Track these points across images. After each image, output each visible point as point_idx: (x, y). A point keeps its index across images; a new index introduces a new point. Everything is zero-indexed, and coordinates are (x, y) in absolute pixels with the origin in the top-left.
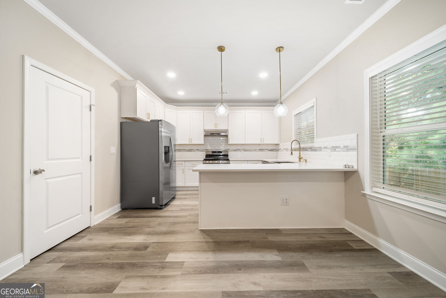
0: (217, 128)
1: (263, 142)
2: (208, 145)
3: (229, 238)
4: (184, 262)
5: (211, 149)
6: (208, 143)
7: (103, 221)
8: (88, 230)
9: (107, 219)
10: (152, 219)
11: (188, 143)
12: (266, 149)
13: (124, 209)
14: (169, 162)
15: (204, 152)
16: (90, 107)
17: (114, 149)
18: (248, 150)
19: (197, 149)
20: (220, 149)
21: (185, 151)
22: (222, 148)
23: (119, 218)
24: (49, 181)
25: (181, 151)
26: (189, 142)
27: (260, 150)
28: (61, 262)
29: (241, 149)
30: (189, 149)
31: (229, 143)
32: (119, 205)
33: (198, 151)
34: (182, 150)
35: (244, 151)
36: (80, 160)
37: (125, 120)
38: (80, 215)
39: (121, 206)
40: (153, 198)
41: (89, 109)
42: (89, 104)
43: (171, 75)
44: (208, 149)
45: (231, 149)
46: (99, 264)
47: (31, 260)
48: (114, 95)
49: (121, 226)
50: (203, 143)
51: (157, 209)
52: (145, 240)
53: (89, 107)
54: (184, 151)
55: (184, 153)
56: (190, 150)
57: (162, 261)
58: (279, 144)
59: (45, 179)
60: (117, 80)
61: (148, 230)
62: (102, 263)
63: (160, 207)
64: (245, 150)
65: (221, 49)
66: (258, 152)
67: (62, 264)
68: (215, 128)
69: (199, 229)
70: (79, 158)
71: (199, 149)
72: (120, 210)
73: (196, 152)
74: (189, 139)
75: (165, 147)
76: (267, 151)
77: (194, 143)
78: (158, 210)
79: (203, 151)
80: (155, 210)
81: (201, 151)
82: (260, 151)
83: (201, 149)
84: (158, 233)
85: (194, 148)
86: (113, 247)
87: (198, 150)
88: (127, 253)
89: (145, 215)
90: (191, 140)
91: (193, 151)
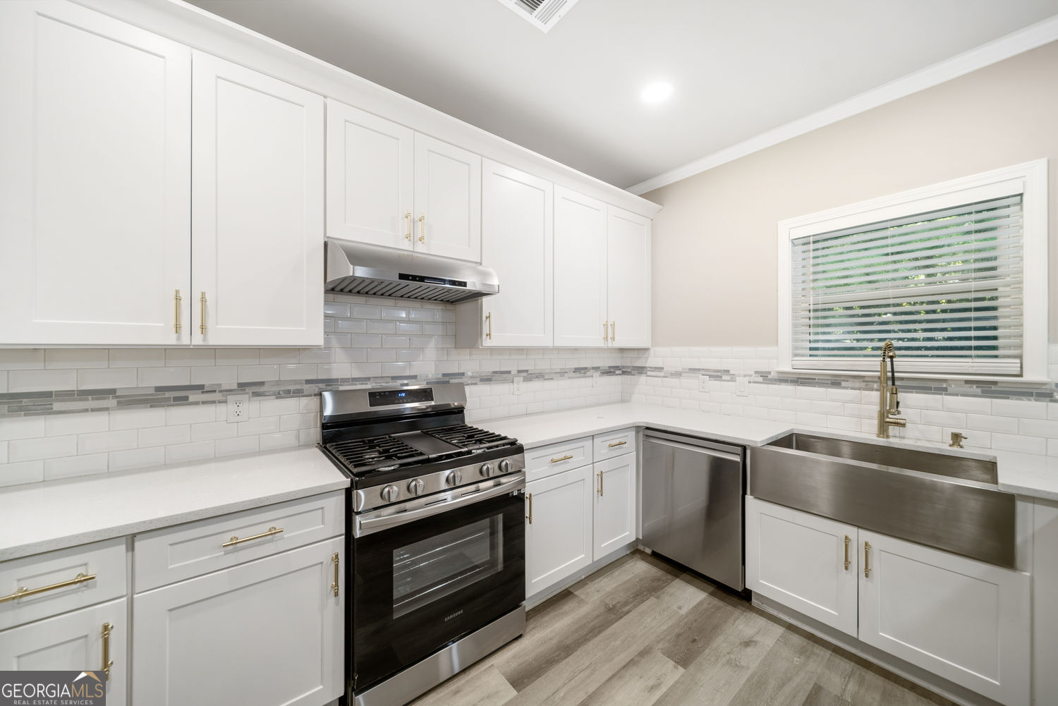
0: (421, 249)
5: (357, 375)
11: (165, 341)
15: (304, 401)
18: (540, 376)
19: (241, 385)
21: (111, 402)
26: (178, 328)
27: (577, 370)
29: (514, 372)
30: (159, 389)
33: (256, 394)
35: (526, 380)
44: (334, 376)
45: (470, 374)
55: (100, 420)
58: (646, 349)
64: (529, 376)
66: (570, 381)
71: (262, 384)
73: (231, 407)
74: (181, 308)
77: (221, 335)
79: (298, 393)
81: (279, 396)
82: (578, 374)
83: (278, 383)
87: (251, 389)
90: (194, 313)
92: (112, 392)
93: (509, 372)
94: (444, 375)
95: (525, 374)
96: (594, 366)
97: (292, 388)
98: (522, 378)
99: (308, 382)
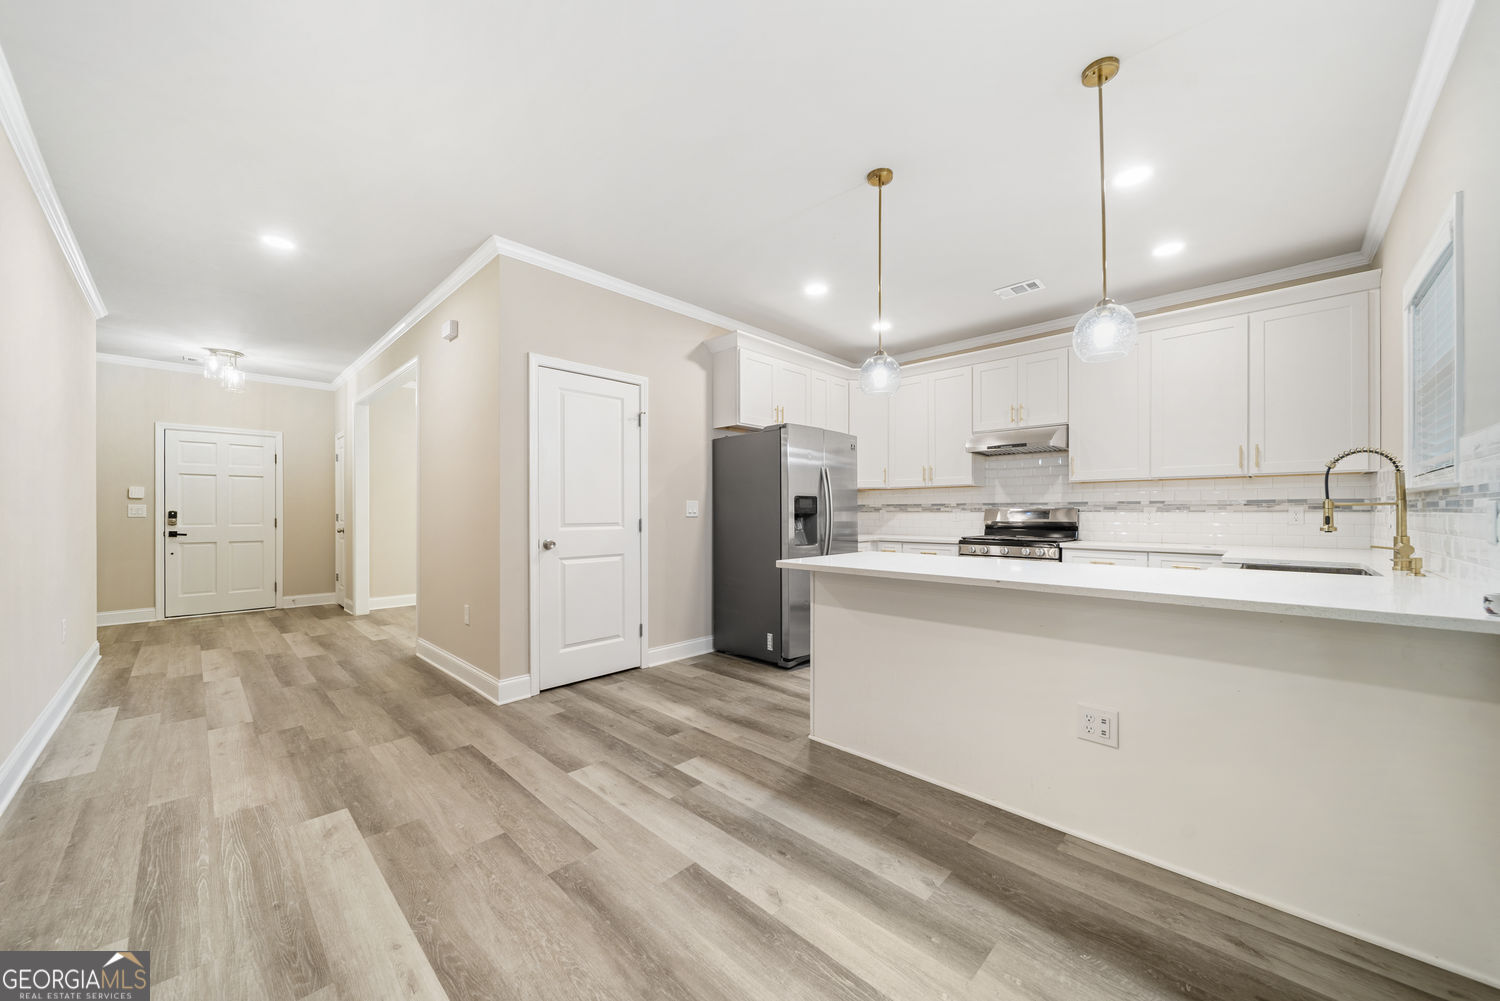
0: (1022, 424)
1: (1258, 465)
2: (999, 490)
3: (853, 784)
4: (698, 783)
6: (997, 482)
7: (667, 665)
8: (635, 673)
9: (676, 663)
10: (744, 684)
11: (922, 485)
12: (1290, 501)
13: (721, 650)
14: (816, 542)
15: (981, 515)
16: (640, 416)
17: (696, 506)
18: (1182, 507)
19: (958, 505)
20: (1046, 504)
21: (920, 509)
22: (1054, 499)
23: (695, 665)
24: (565, 562)
25: (909, 509)
26: (924, 479)
28: (564, 707)
30: (933, 505)
31: (1073, 478)
32: (710, 638)
33: (963, 509)
34: (911, 506)
35: (1159, 510)
36: (621, 528)
37: (722, 435)
38: (621, 639)
39: (715, 644)
40: (770, 636)
41: (637, 422)
42: (638, 412)
43: (816, 289)
46: (595, 728)
47: (541, 691)
48: (697, 376)
49: (681, 682)
50: (969, 481)
51: (775, 665)
52: (688, 719)
53: (637, 418)
54: (916, 509)
56: (936, 508)
57: (671, 764)
58: (1376, 472)
59: (561, 559)
60: (702, 343)
61: (714, 703)
62: (598, 729)
63: (781, 663)
64: (1164, 507)
65: (879, 177)
66: (1239, 515)
67: (562, 711)
68: (1013, 425)
69: (810, 737)
70: (617, 524)
71: (964, 504)
72: (712, 650)
74: (924, 470)
75: (798, 499)
76: (1301, 508)
77: (940, 480)
78: (776, 670)
79: (979, 510)
80: (771, 668)
81: (969, 511)
82: (1255, 508)
83: (971, 504)
84: (721, 715)
85: (952, 499)
86: (633, 712)
87: (961, 506)
88: (641, 728)
89: (742, 672)
90: (928, 473)
91: (947, 509)
92: (919, 505)
93: (1139, 503)
94: (1070, 503)
95: (1161, 505)
96: (1291, 498)
97: (978, 507)
98: (1155, 509)
99: (985, 504)
